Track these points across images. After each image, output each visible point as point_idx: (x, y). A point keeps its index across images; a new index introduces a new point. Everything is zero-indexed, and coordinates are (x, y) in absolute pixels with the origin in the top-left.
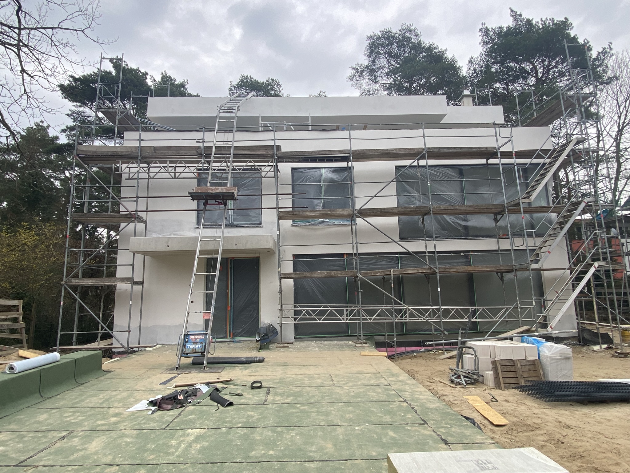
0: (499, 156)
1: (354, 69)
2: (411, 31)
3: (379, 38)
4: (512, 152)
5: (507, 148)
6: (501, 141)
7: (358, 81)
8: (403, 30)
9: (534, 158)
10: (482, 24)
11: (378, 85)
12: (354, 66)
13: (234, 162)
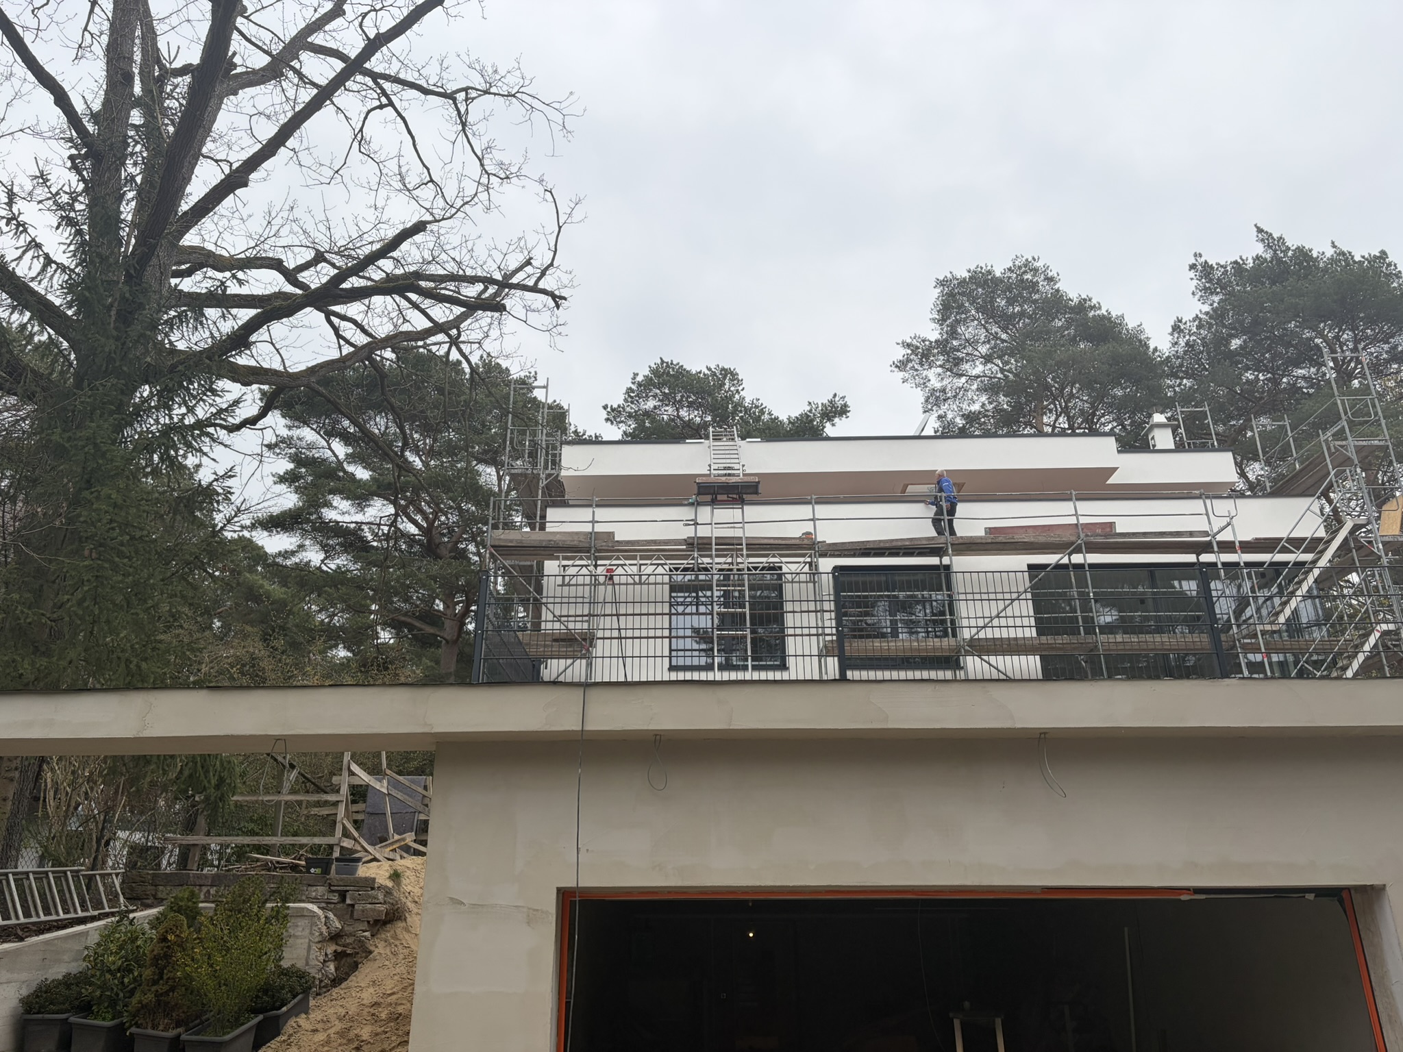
0: (1216, 549)
1: (909, 345)
2: (1036, 270)
3: (963, 282)
4: (1233, 543)
5: (1226, 536)
6: (1217, 524)
7: (917, 370)
8: (1020, 268)
9: (1278, 552)
10: (1195, 255)
11: (963, 379)
12: (909, 341)
13: (748, 556)
